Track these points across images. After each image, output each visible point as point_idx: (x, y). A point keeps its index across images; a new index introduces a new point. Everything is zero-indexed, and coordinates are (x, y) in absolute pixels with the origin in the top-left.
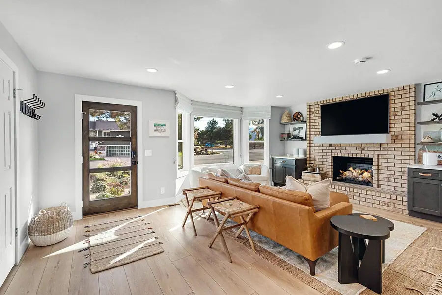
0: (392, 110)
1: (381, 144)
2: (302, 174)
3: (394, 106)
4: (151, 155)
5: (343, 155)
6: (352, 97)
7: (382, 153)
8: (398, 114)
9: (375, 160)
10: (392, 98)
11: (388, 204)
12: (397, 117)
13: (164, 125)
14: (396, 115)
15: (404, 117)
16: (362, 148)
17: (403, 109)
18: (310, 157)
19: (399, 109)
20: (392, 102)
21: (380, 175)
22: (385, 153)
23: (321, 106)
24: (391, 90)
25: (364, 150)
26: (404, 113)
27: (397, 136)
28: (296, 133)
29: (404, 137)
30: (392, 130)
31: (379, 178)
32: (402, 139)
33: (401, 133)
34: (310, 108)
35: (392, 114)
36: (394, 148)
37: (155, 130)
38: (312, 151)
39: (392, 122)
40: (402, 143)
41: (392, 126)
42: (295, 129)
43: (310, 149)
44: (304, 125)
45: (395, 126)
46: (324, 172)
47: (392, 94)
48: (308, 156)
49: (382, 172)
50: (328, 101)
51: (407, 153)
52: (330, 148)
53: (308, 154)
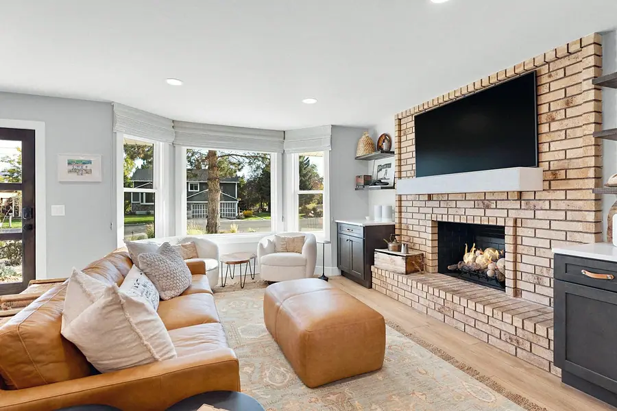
0: (544, 109)
1: (521, 192)
2: (375, 255)
3: (549, 98)
4: (63, 214)
5: (451, 220)
6: (464, 92)
7: (523, 214)
8: (559, 117)
9: (509, 231)
10: (544, 79)
11: (518, 343)
12: (554, 126)
13: (90, 162)
14: (553, 120)
15: (570, 123)
16: (485, 201)
17: (567, 103)
18: (400, 223)
19: (561, 104)
20: (544, 89)
21: (521, 267)
22: (530, 214)
23: (415, 117)
24: (539, 61)
25: (488, 207)
26: (570, 112)
27: (554, 173)
28: (381, 175)
29: (571, 174)
30: (544, 157)
31: (519, 274)
32: (566, 179)
33: (565, 164)
34: (400, 125)
35: (543, 119)
36: (550, 201)
37: (70, 171)
38: (404, 209)
39: (544, 138)
40: (566, 190)
41: (545, 147)
42: (380, 168)
43: (400, 206)
44: (392, 160)
45: (552, 149)
46: (421, 253)
47: (545, 70)
48: (397, 221)
49: (525, 259)
50: (426, 107)
51: (577, 216)
52: (430, 204)
53: (397, 215)
